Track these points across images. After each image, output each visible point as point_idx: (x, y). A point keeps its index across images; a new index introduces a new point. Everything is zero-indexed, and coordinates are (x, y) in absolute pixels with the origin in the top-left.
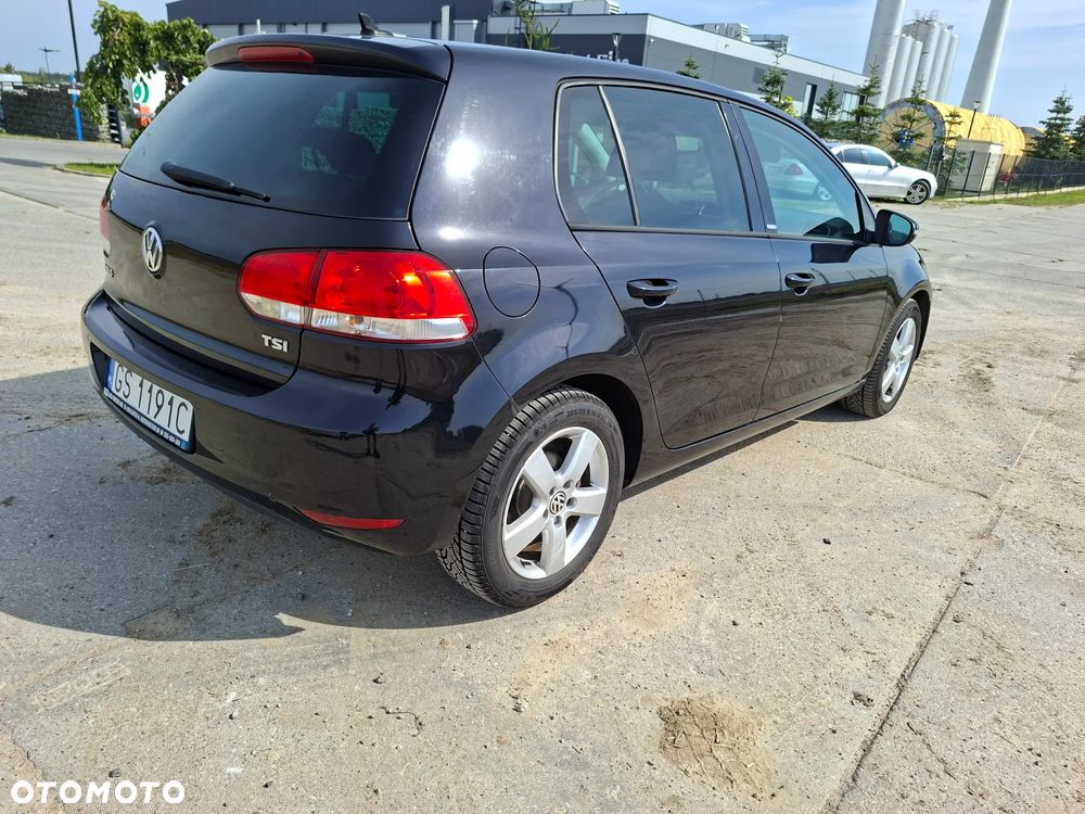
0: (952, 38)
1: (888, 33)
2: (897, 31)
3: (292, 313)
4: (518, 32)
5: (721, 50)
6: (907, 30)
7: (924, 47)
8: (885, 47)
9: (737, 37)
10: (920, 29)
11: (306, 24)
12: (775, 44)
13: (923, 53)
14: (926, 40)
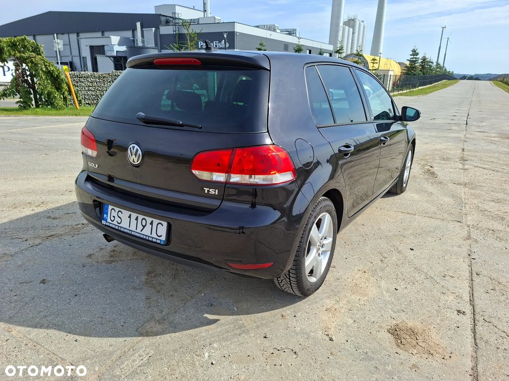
0: (364, 26)
1: (338, 25)
2: (341, 24)
3: (220, 177)
4: (175, 33)
5: (269, 37)
6: (345, 23)
7: (353, 31)
8: (337, 32)
9: (274, 30)
10: (351, 23)
11: (69, 34)
12: (291, 33)
13: (353, 33)
14: (353, 27)
